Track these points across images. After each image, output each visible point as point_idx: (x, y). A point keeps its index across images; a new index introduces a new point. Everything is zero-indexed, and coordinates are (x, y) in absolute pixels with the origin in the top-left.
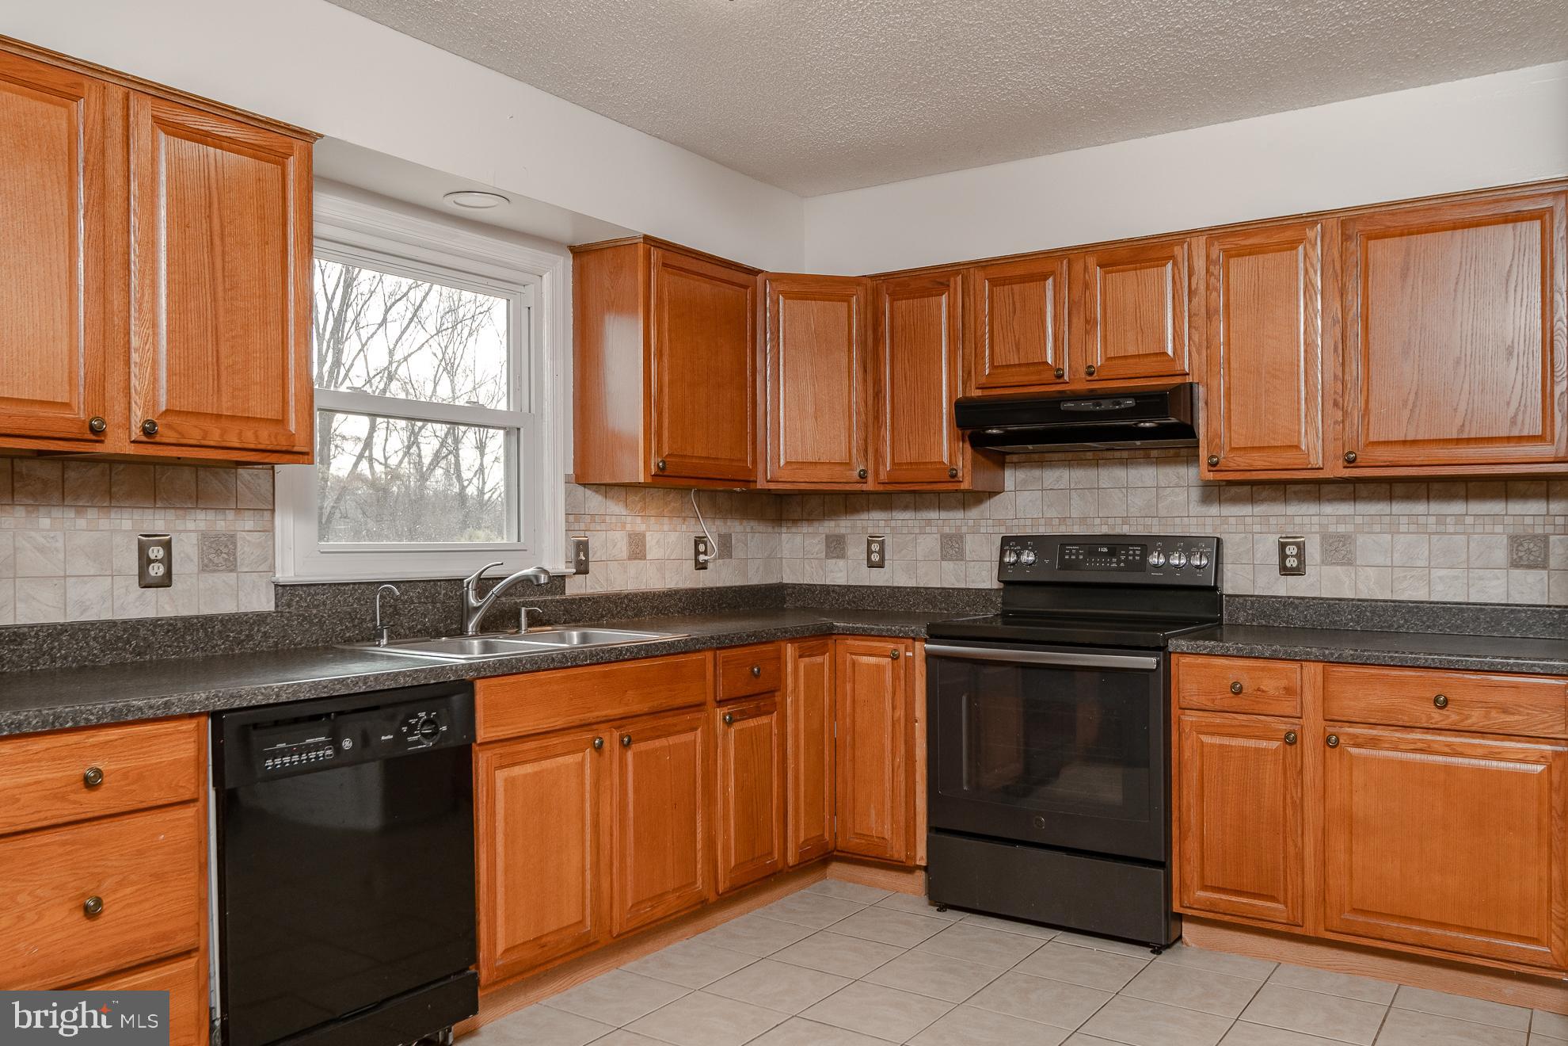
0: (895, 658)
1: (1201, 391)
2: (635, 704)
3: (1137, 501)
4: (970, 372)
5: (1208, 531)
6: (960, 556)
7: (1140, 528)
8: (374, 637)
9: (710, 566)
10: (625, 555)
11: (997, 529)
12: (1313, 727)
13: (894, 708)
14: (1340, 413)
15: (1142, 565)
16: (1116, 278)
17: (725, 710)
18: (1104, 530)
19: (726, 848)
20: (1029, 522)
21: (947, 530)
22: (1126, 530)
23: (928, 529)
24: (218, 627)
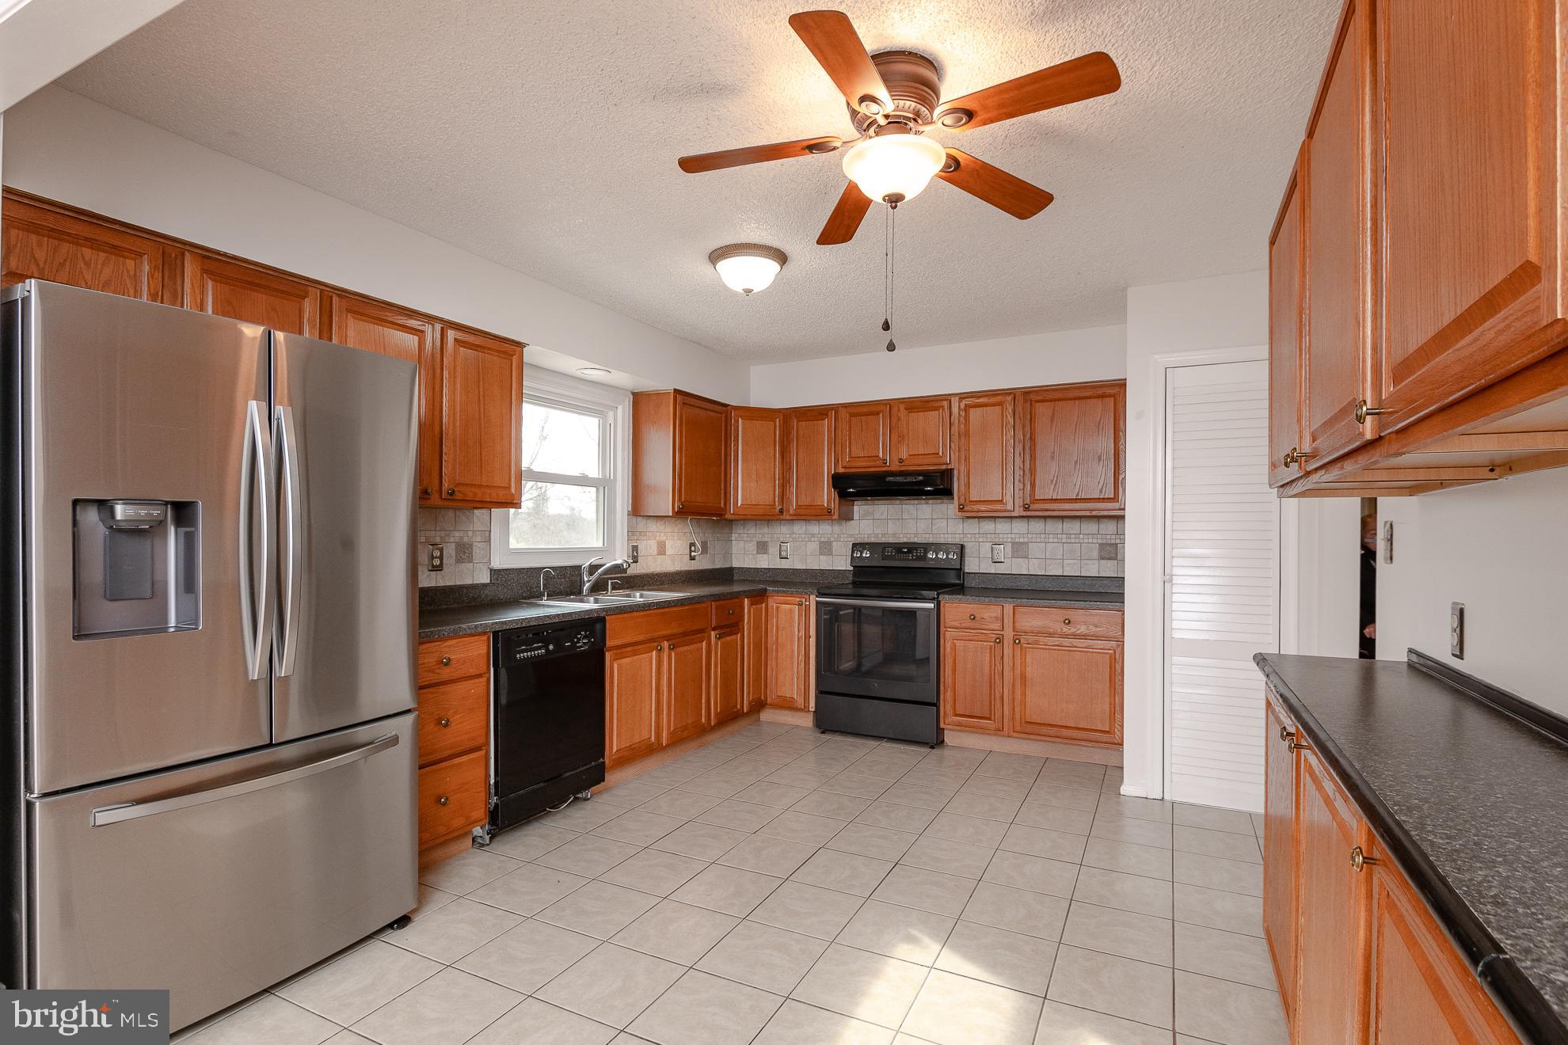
0: (800, 605)
1: (956, 472)
2: (675, 629)
3: (922, 526)
4: (838, 460)
5: (957, 541)
6: (830, 553)
7: (923, 539)
8: (540, 596)
9: (697, 558)
10: (656, 553)
11: (849, 539)
12: (1009, 634)
13: (799, 631)
14: (1022, 485)
15: (924, 558)
16: (914, 415)
17: (717, 632)
18: (905, 540)
19: (716, 703)
20: (866, 536)
21: (823, 539)
22: (916, 540)
23: (813, 539)
24: (465, 591)
